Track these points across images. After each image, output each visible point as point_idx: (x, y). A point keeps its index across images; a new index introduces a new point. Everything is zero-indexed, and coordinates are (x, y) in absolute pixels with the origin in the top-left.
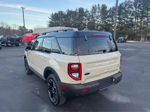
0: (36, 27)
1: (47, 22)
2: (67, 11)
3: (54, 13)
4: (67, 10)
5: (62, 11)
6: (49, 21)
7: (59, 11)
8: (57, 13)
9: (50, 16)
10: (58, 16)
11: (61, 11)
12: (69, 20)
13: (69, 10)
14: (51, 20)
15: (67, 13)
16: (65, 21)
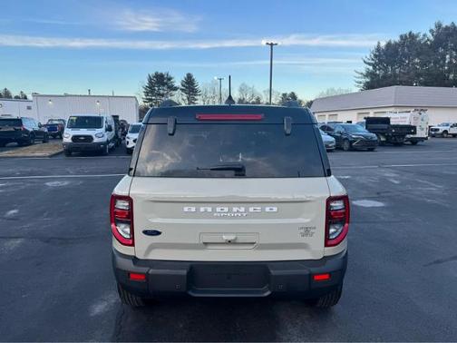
0: (325, 91)
1: (358, 75)
2: (431, 31)
3: (383, 44)
4: (433, 27)
5: (415, 32)
6: (364, 72)
7: (401, 36)
8: (396, 43)
9: (368, 55)
10: (397, 52)
11: (410, 33)
12: (435, 63)
13: (444, 26)
14: (371, 68)
15: (432, 38)
16: (423, 64)
